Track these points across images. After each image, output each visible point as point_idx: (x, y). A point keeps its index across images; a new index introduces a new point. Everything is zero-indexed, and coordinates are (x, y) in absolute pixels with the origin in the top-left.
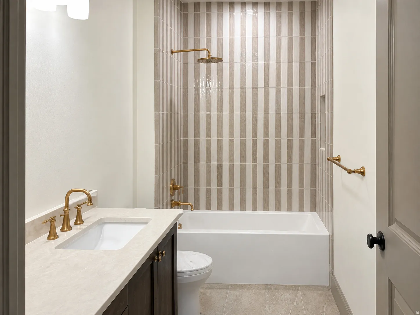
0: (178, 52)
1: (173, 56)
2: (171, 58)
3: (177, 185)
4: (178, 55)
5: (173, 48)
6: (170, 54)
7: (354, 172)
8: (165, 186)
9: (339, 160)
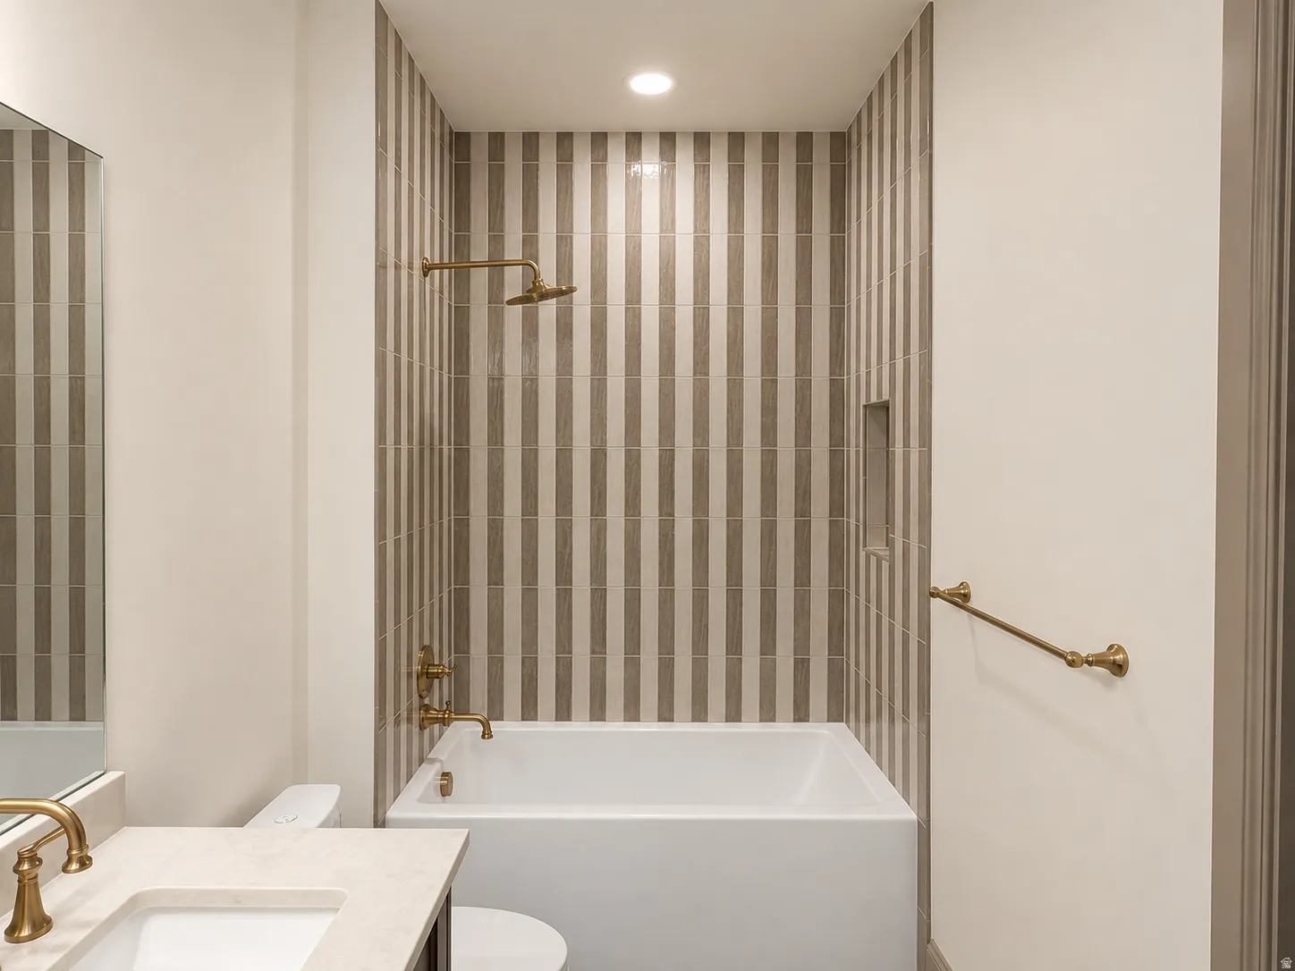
0: (441, 267)
1: (428, 279)
2: (422, 285)
3: (439, 665)
4: (441, 275)
5: (427, 255)
6: (417, 272)
7: (1090, 663)
8: (404, 670)
9: (966, 597)
